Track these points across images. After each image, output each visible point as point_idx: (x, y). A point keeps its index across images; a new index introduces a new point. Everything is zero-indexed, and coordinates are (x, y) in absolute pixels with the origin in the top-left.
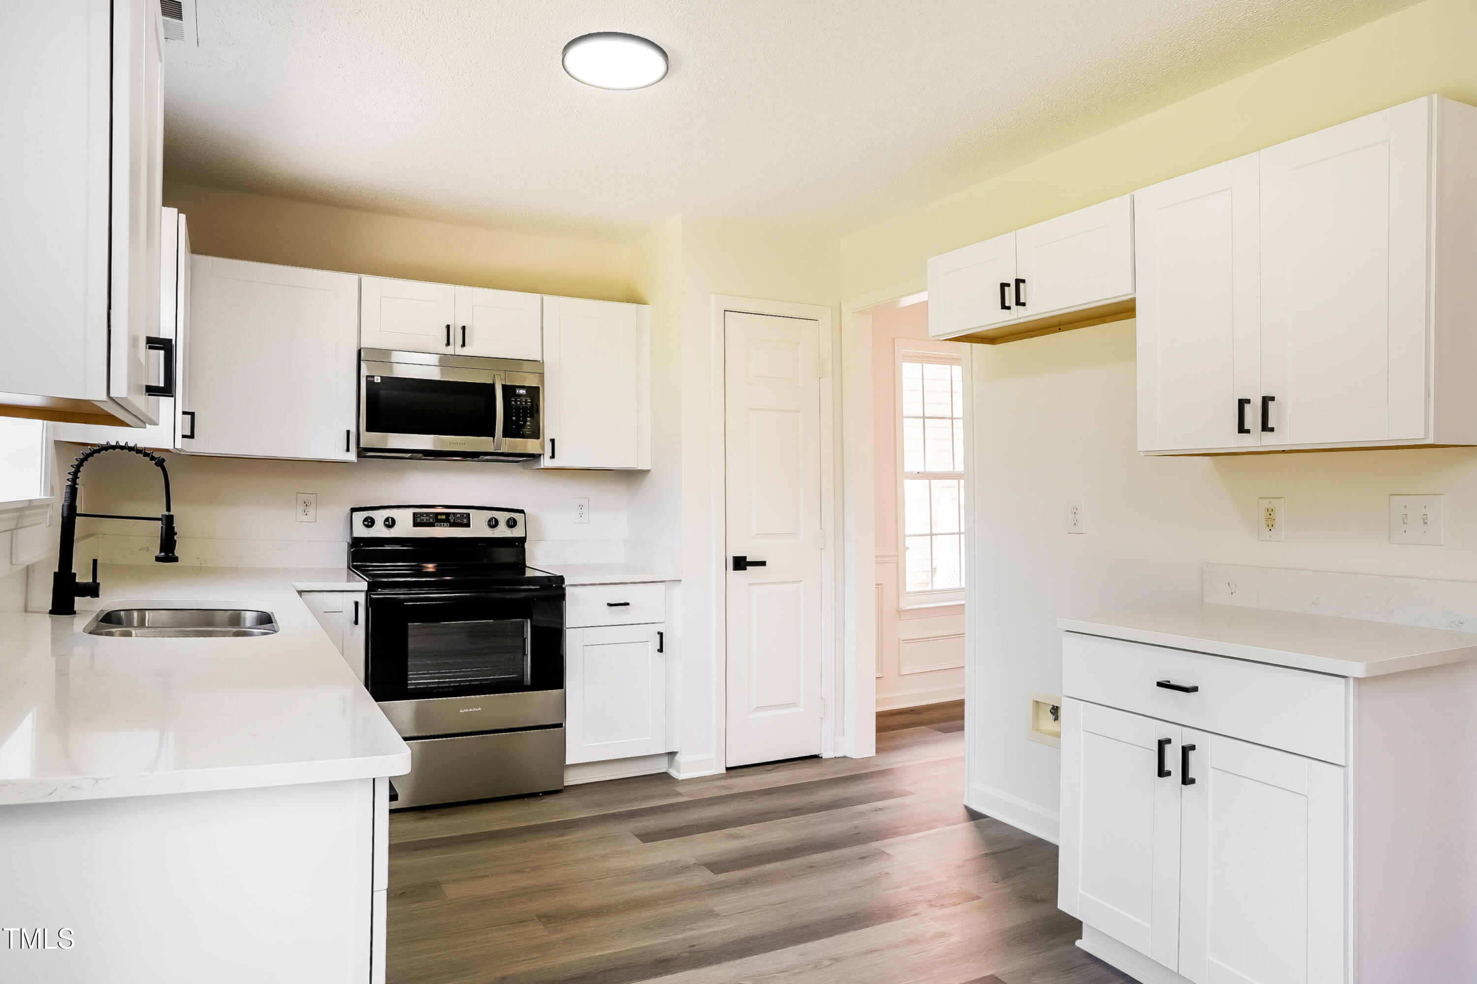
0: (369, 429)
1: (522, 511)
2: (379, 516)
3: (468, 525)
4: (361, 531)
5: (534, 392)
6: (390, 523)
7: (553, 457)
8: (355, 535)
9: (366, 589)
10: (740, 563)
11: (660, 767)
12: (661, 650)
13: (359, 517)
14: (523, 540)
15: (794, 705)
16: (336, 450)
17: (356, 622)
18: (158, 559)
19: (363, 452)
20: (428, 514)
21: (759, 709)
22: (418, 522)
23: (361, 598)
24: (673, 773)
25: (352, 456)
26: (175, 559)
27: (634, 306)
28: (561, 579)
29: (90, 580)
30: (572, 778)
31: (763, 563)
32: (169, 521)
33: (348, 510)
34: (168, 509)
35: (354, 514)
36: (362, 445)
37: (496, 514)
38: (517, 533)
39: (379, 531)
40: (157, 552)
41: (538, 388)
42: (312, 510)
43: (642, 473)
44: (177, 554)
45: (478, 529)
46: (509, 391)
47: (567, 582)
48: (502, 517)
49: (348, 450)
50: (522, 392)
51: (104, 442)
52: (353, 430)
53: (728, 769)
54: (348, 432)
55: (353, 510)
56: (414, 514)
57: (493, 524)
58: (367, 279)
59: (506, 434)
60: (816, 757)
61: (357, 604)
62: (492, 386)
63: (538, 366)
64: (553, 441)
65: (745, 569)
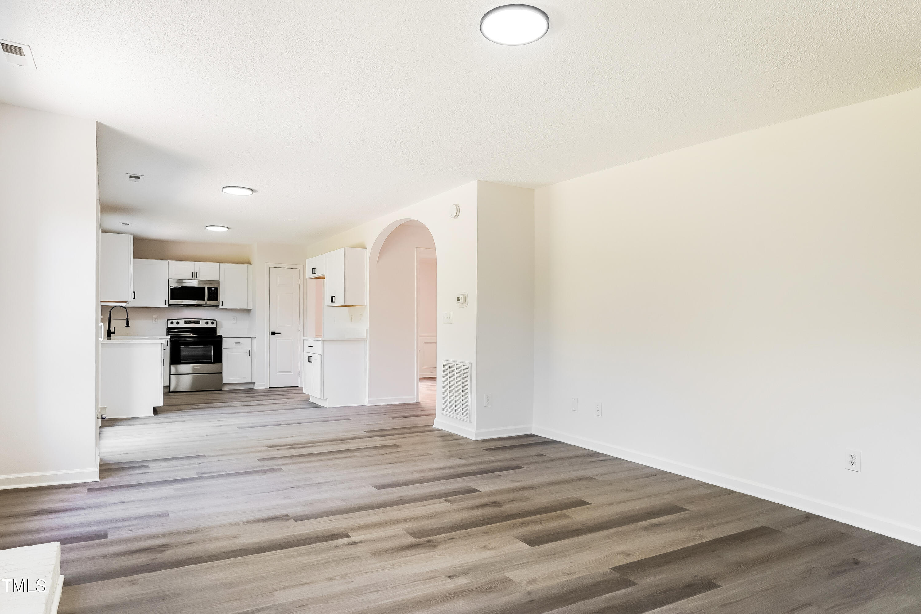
0: (171, 299)
1: (216, 320)
2: (175, 321)
3: (200, 324)
4: (170, 326)
5: (217, 289)
6: (178, 323)
7: (222, 305)
8: (168, 326)
9: (170, 337)
10: (273, 333)
11: (251, 386)
12: (250, 355)
13: (169, 322)
14: (216, 328)
15: (290, 372)
16: (163, 305)
17: (167, 346)
18: (126, 327)
19: (170, 305)
20: (188, 321)
21: (279, 372)
22: (186, 323)
23: (169, 340)
24: (254, 388)
25: (167, 306)
26: (129, 327)
27: (247, 265)
28: (222, 336)
29: (113, 331)
30: (227, 388)
31: (280, 333)
32: (127, 320)
33: (167, 320)
34: (127, 317)
35: (168, 321)
36: (169, 303)
37: (208, 321)
38: (214, 326)
39: (175, 325)
40: (126, 326)
41: (218, 288)
42: (157, 320)
43: (250, 310)
44: (129, 325)
45: (203, 324)
46: (209, 289)
47: (223, 337)
48: (210, 322)
49: (166, 304)
50: (214, 289)
51: (115, 305)
52: (167, 299)
53: (270, 388)
54: (166, 300)
55: (168, 320)
56: (185, 321)
57: (207, 323)
58: (171, 262)
59: (209, 299)
60: (298, 387)
61: (167, 341)
62: (204, 288)
63: (218, 282)
64: (222, 301)
65: (275, 335)
